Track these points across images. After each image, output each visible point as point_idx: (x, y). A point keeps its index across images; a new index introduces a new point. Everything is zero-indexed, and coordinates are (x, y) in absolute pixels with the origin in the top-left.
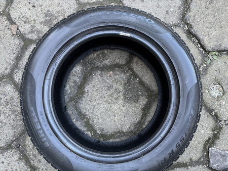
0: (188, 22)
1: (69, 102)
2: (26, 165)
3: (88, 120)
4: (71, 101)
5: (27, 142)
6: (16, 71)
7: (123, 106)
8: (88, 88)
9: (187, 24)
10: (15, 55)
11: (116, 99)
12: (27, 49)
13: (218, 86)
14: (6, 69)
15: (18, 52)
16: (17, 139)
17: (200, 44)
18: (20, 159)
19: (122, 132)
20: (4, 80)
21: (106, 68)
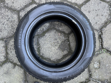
0: (102, 32)
1: (36, 36)
2: (5, 50)
3: (40, 47)
4: (37, 36)
5: (10, 42)
6: (22, 11)
7: (57, 50)
8: (47, 34)
9: (101, 32)
10: (25, 4)
11: (56, 45)
12: (31, 4)
13: (99, 63)
14: (19, 8)
15: (28, 4)
16: (7, 38)
17: (102, 43)
18: (4, 47)
19: (50, 60)
20: (15, 12)
21: (59, 31)
